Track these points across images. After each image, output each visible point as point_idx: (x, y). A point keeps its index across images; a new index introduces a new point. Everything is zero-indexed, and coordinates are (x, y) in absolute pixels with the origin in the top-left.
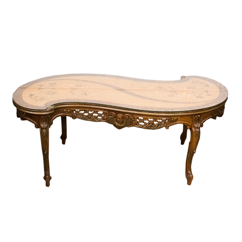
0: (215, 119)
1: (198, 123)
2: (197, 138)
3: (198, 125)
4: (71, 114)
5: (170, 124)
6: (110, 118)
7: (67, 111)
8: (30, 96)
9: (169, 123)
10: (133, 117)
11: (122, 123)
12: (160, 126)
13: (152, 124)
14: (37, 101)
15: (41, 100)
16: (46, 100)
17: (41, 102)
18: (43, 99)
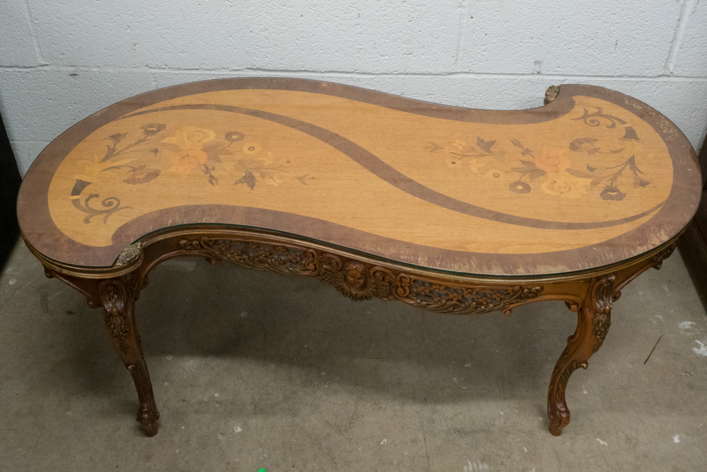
0: (658, 269)
1: (606, 296)
2: (598, 339)
3: (605, 305)
4: (203, 251)
5: (518, 302)
6: (326, 269)
7: (191, 245)
8: (73, 195)
9: (514, 301)
10: (399, 277)
11: (364, 286)
12: (483, 307)
13: (458, 301)
14: (90, 220)
15: (106, 214)
16: (122, 211)
17: (105, 223)
18: (112, 209)
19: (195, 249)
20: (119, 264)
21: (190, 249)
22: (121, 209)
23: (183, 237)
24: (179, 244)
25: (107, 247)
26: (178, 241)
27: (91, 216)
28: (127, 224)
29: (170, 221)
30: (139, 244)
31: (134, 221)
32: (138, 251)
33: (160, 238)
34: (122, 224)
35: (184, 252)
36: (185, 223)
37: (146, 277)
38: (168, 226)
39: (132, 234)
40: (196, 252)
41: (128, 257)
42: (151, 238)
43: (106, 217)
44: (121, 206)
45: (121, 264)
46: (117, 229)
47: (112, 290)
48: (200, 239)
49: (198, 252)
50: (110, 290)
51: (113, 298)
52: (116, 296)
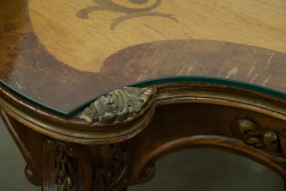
7: (260, 137)
14: (90, 15)
15: (123, 14)
16: (154, 18)
17: (112, 29)
18: (139, 10)
19: (264, 147)
20: (86, 117)
21: (254, 145)
22: (155, 14)
23: (249, 115)
24: (237, 125)
25: (87, 73)
26: (236, 118)
27: (95, 8)
28: (149, 44)
29: (235, 71)
30: (148, 91)
31: (167, 45)
32: (140, 104)
33: (203, 98)
34: (141, 41)
35: (240, 144)
36: (264, 85)
37: (151, 163)
38: (227, 77)
39: (146, 67)
40: (264, 156)
41: (111, 110)
42: (183, 90)
43: (121, 20)
44: (158, 10)
45: (89, 120)
46: (124, 46)
47: (63, 165)
48: (282, 132)
49: (268, 157)
50: (60, 164)
51: (62, 180)
52: (69, 179)
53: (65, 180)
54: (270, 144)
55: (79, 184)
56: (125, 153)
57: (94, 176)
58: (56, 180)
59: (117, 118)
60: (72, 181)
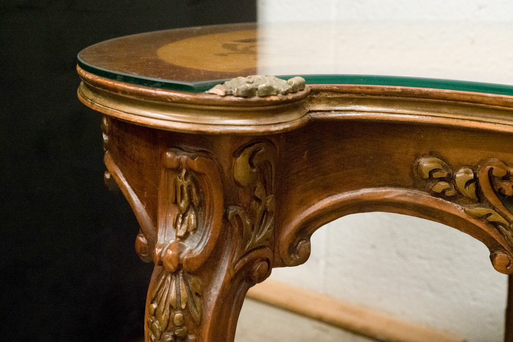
7: (450, 179)
19: (457, 197)
20: (217, 91)
21: (442, 194)
24: (418, 167)
26: (417, 156)
35: (424, 199)
40: (458, 210)
45: (221, 92)
47: (185, 189)
48: (479, 166)
49: (465, 210)
50: (182, 187)
51: (183, 219)
52: (192, 216)
53: (187, 218)
54: (465, 187)
55: (206, 223)
56: (268, 197)
57: (225, 216)
58: (175, 222)
59: (257, 92)
60: (197, 219)
